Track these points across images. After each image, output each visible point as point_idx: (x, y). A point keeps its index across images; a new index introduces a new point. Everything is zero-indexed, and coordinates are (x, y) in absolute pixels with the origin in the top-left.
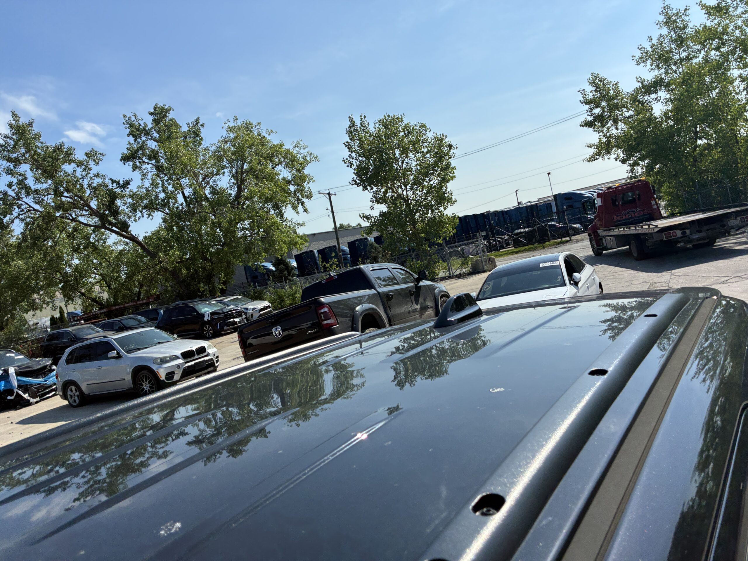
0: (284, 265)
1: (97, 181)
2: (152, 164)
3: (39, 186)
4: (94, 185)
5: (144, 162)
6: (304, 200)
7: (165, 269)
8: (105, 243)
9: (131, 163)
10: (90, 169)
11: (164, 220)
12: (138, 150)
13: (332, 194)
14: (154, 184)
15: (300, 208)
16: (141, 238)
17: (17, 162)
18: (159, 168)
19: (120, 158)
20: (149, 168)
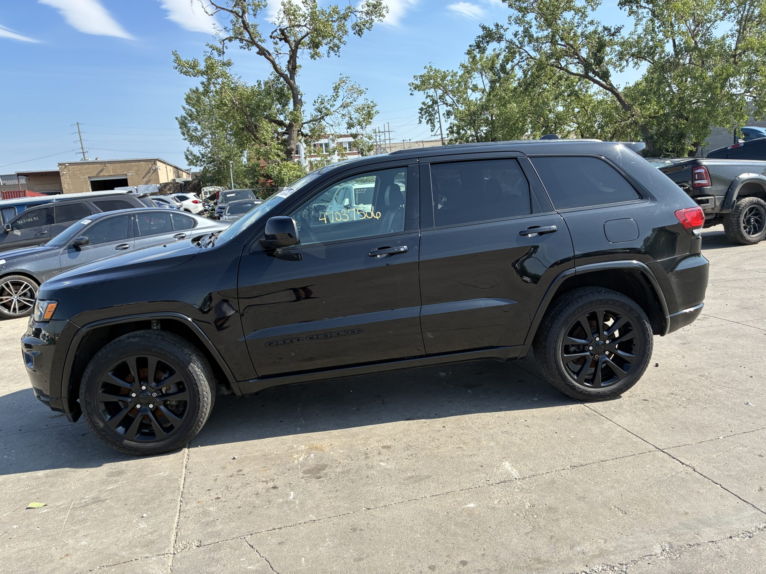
1: (591, 29)
2: (648, 8)
3: (540, 34)
4: (587, 33)
5: (641, 6)
7: (636, 123)
8: (587, 91)
9: (627, 8)
10: (586, 16)
11: (649, 70)
17: (525, 11)
18: (655, 13)
20: (645, 13)
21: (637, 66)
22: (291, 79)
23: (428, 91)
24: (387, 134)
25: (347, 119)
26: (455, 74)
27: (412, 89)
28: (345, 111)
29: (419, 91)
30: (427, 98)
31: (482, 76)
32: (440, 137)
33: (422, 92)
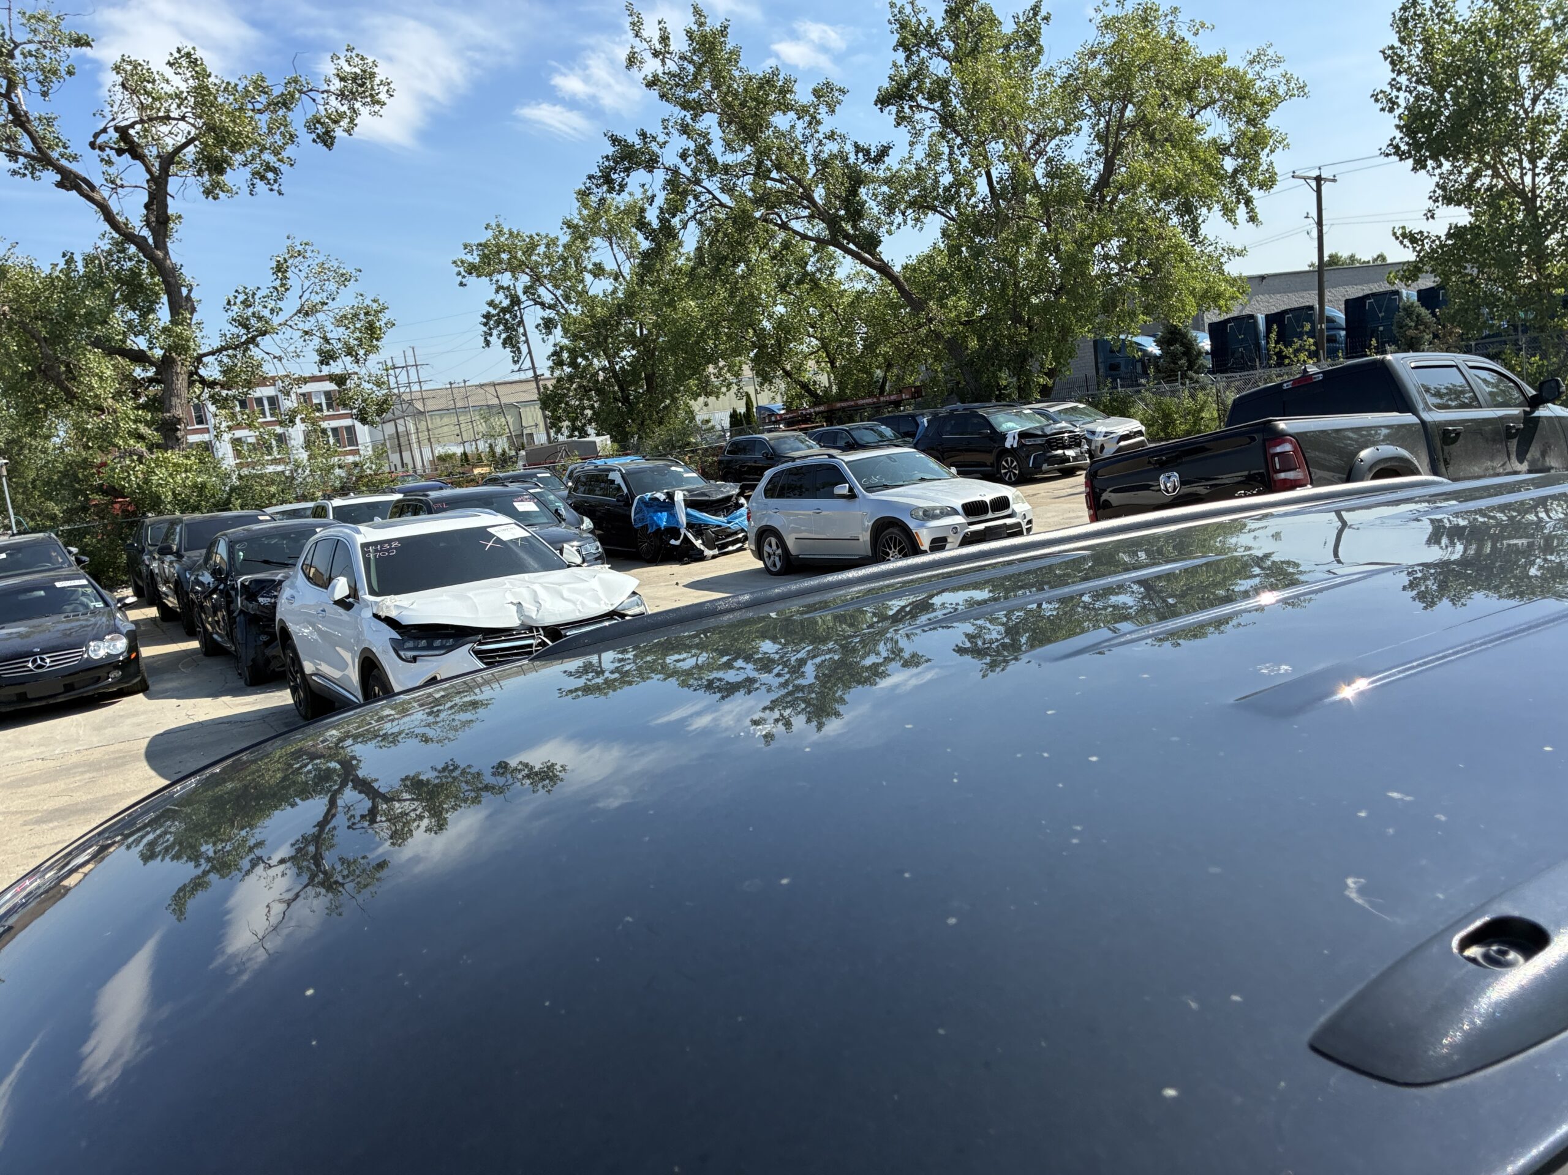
0: (1182, 344)
1: (831, 147)
2: (933, 110)
3: (730, 158)
4: (824, 156)
5: (918, 106)
6: (1255, 193)
7: (938, 336)
8: (832, 274)
9: (893, 109)
10: (819, 123)
11: (945, 234)
12: (909, 80)
13: (1326, 180)
14: (934, 156)
15: (1241, 212)
16: (897, 269)
17: (697, 108)
18: (947, 119)
19: (875, 98)
20: (927, 119)
22: (156, 247)
23: (499, 277)
24: (412, 371)
25: (316, 341)
26: (554, 242)
27: (463, 273)
28: (310, 324)
29: (478, 276)
30: (497, 292)
31: (611, 244)
32: (530, 374)
33: (485, 280)
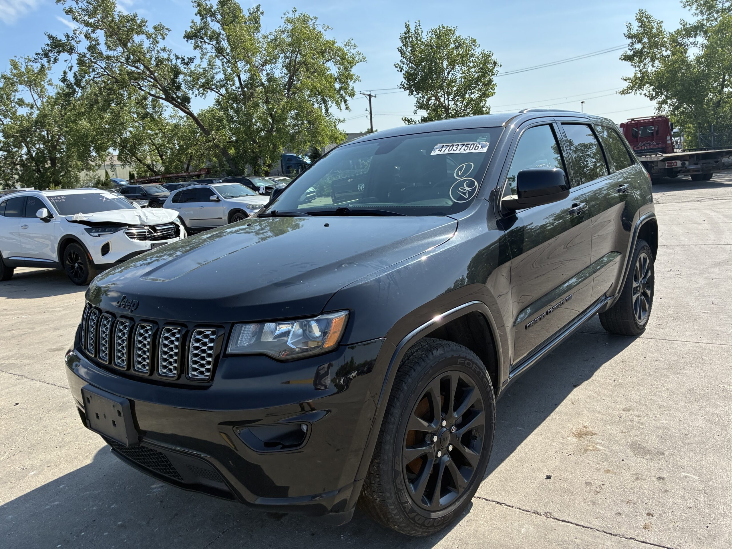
1: (164, 55)
2: (212, 45)
4: (160, 58)
5: (205, 42)
6: (347, 98)
7: (217, 146)
8: (161, 114)
9: (193, 41)
10: (157, 43)
11: (218, 102)
12: (201, 29)
13: (373, 96)
14: (211, 65)
15: (343, 105)
16: (196, 114)
18: (220, 51)
19: (184, 35)
20: (209, 48)
21: (204, 97)
31: (30, 90)
